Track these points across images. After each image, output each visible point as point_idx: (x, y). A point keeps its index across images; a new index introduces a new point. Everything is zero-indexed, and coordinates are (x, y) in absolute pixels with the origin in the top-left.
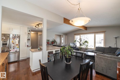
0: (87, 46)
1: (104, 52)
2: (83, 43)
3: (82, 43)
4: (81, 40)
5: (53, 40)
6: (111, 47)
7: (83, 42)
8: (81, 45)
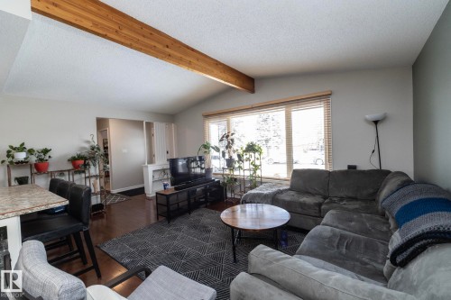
0: (256, 167)
1: (325, 198)
2: (239, 156)
3: (235, 157)
4: (232, 140)
5: (85, 148)
6: (354, 167)
7: (240, 152)
8: (230, 162)
